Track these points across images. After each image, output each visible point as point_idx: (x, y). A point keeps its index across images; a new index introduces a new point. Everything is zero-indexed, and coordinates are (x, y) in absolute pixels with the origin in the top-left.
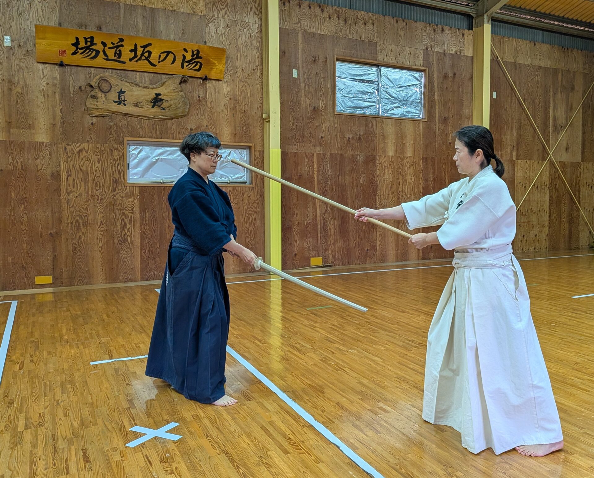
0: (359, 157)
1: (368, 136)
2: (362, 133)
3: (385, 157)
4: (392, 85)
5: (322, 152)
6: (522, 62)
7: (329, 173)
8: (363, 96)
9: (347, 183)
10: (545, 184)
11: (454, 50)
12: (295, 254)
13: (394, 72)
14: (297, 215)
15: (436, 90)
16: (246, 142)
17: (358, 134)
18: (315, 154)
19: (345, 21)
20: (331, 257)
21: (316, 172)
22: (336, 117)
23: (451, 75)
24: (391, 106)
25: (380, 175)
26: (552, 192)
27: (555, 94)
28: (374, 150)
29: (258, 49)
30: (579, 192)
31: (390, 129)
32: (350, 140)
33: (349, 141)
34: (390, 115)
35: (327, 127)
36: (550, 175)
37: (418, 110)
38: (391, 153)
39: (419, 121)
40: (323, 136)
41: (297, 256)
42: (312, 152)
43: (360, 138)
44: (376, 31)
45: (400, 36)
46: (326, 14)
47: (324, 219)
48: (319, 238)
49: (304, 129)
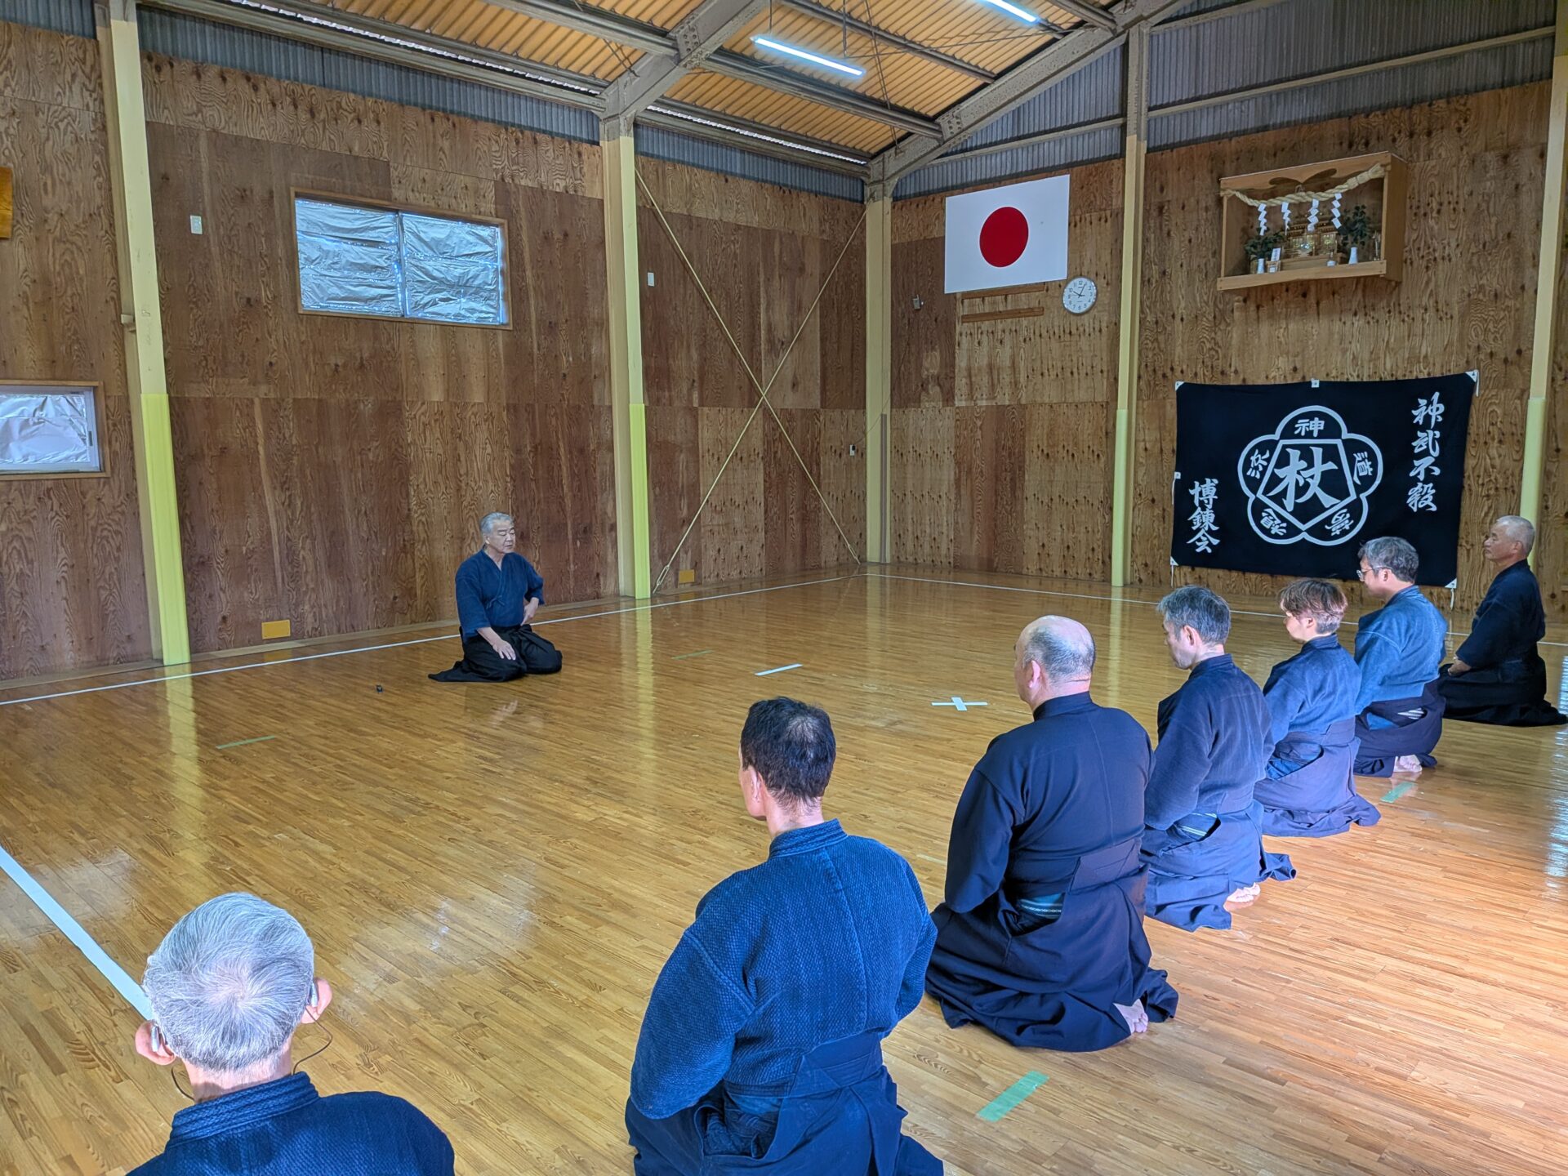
0: (362, 406)
1: (381, 362)
2: (366, 355)
3: (423, 404)
4: (430, 253)
5: (272, 395)
6: (702, 215)
7: (294, 442)
8: (365, 275)
9: (339, 460)
10: (756, 451)
11: (563, 184)
12: (224, 618)
13: (432, 226)
14: (221, 532)
15: (528, 267)
16: (81, 379)
17: (358, 355)
18: (257, 401)
19: (312, 113)
20: (310, 618)
21: (261, 441)
22: (302, 321)
23: (558, 236)
24: (431, 296)
25: (414, 442)
26: (769, 466)
27: (768, 280)
28: (397, 390)
29: (98, 169)
30: (818, 464)
31: (430, 347)
32: (340, 369)
33: (336, 370)
34: (429, 317)
35: (281, 342)
36: (766, 435)
37: (492, 306)
38: (437, 395)
39: (494, 329)
40: (273, 361)
41: (229, 621)
42: (249, 396)
43: (362, 366)
44: (385, 137)
45: (441, 149)
46: (263, 97)
47: (289, 540)
48: (280, 580)
49: (225, 347)
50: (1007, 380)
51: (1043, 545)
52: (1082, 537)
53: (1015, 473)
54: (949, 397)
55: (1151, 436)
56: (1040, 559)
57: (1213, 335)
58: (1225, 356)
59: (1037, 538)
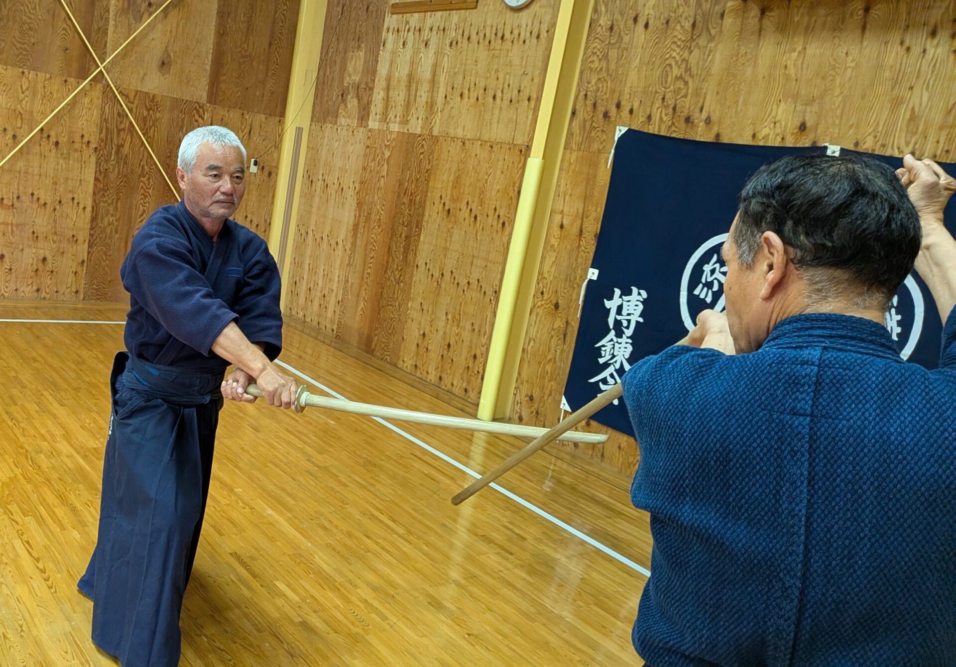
10: (86, 140)
26: (107, 161)
36: (104, 120)
50: (424, 99)
51: (424, 335)
52: (466, 335)
53: (411, 230)
54: (364, 116)
55: (571, 207)
56: (417, 354)
57: (686, 54)
58: (697, 93)
59: (420, 324)
